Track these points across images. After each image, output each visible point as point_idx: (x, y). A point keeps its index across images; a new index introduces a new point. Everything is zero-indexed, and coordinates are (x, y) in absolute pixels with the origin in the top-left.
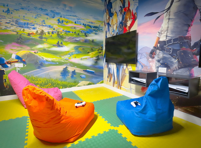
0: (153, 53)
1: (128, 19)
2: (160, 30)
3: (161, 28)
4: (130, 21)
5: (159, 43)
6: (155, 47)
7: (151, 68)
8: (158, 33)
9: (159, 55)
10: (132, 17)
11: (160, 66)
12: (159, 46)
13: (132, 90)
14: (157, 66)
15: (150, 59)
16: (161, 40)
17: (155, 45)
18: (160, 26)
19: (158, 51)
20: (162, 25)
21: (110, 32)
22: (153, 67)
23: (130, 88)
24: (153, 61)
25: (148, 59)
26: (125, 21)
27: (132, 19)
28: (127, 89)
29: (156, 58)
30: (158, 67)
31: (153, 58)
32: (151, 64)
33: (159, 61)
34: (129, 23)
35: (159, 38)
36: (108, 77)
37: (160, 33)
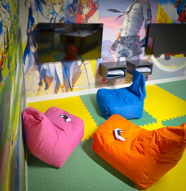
0: (115, 46)
1: (85, 5)
2: (121, 27)
3: (122, 26)
4: (88, 9)
5: (120, 38)
6: (116, 41)
7: (113, 59)
8: (119, 29)
9: (120, 48)
10: (91, 5)
11: (121, 57)
12: (120, 40)
13: (90, 85)
14: (118, 56)
15: (112, 52)
16: (122, 35)
17: (117, 39)
18: (121, 24)
19: (119, 45)
20: (123, 24)
21: (44, 13)
22: (114, 58)
23: (88, 84)
24: (115, 53)
25: (110, 52)
26: (79, 6)
27: (91, 8)
28: (83, 87)
29: (117, 50)
30: (119, 58)
31: (115, 50)
32: (112, 55)
33: (119, 53)
34: (86, 11)
35: (120, 34)
36: (40, 84)
37: (121, 30)
